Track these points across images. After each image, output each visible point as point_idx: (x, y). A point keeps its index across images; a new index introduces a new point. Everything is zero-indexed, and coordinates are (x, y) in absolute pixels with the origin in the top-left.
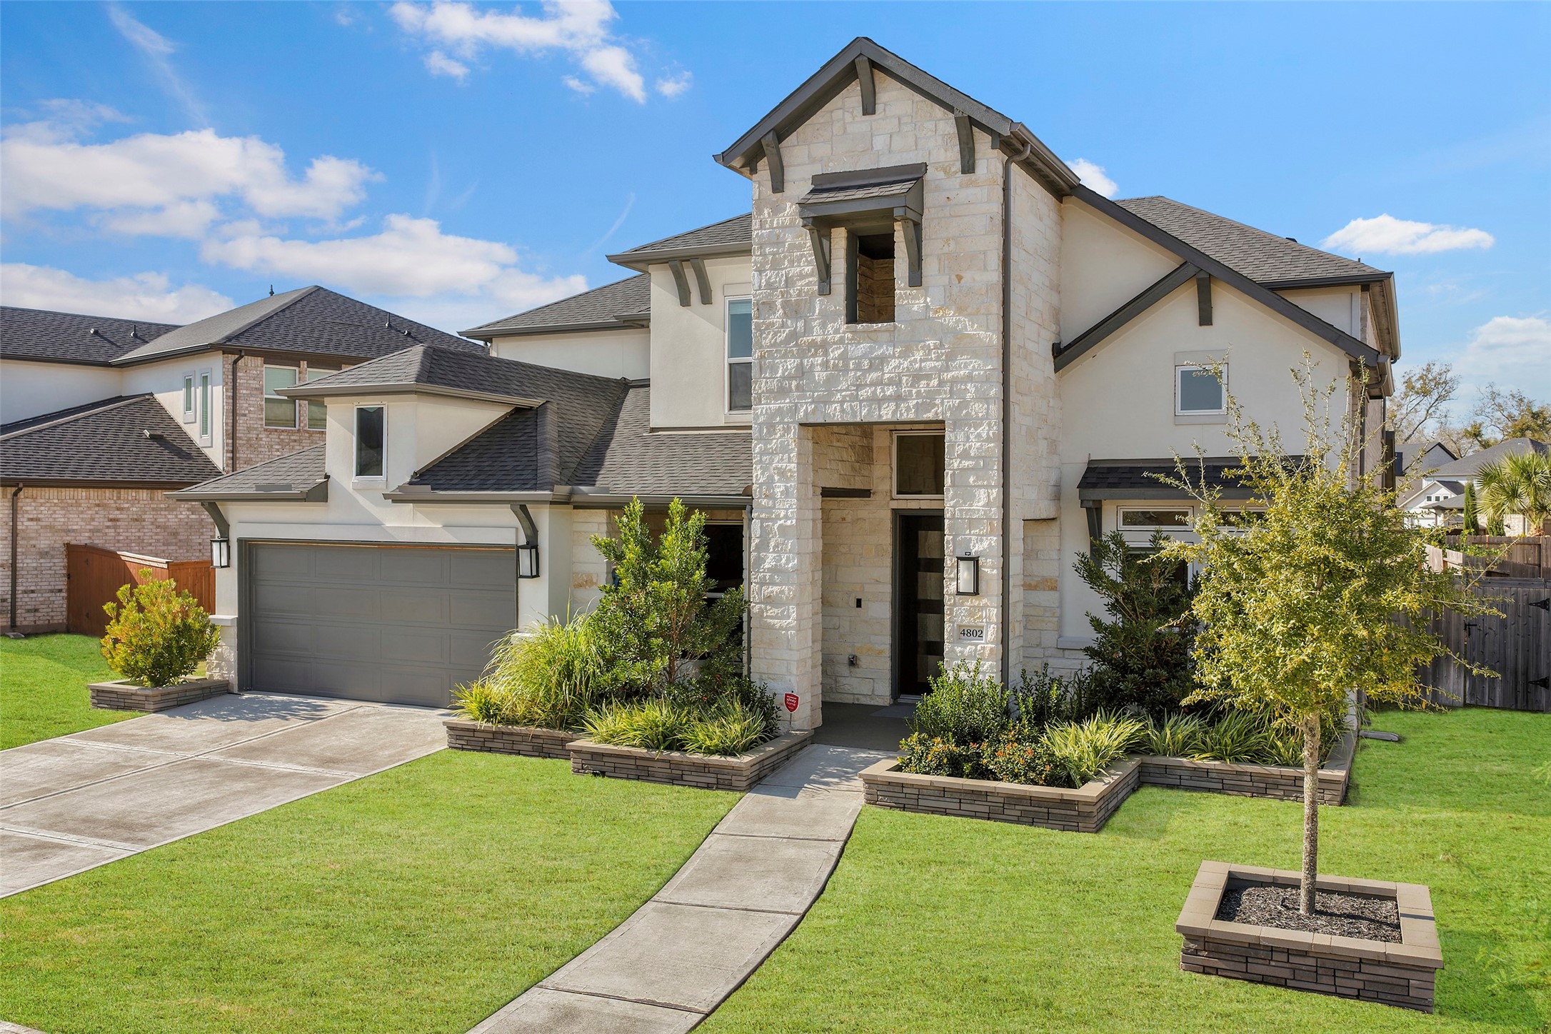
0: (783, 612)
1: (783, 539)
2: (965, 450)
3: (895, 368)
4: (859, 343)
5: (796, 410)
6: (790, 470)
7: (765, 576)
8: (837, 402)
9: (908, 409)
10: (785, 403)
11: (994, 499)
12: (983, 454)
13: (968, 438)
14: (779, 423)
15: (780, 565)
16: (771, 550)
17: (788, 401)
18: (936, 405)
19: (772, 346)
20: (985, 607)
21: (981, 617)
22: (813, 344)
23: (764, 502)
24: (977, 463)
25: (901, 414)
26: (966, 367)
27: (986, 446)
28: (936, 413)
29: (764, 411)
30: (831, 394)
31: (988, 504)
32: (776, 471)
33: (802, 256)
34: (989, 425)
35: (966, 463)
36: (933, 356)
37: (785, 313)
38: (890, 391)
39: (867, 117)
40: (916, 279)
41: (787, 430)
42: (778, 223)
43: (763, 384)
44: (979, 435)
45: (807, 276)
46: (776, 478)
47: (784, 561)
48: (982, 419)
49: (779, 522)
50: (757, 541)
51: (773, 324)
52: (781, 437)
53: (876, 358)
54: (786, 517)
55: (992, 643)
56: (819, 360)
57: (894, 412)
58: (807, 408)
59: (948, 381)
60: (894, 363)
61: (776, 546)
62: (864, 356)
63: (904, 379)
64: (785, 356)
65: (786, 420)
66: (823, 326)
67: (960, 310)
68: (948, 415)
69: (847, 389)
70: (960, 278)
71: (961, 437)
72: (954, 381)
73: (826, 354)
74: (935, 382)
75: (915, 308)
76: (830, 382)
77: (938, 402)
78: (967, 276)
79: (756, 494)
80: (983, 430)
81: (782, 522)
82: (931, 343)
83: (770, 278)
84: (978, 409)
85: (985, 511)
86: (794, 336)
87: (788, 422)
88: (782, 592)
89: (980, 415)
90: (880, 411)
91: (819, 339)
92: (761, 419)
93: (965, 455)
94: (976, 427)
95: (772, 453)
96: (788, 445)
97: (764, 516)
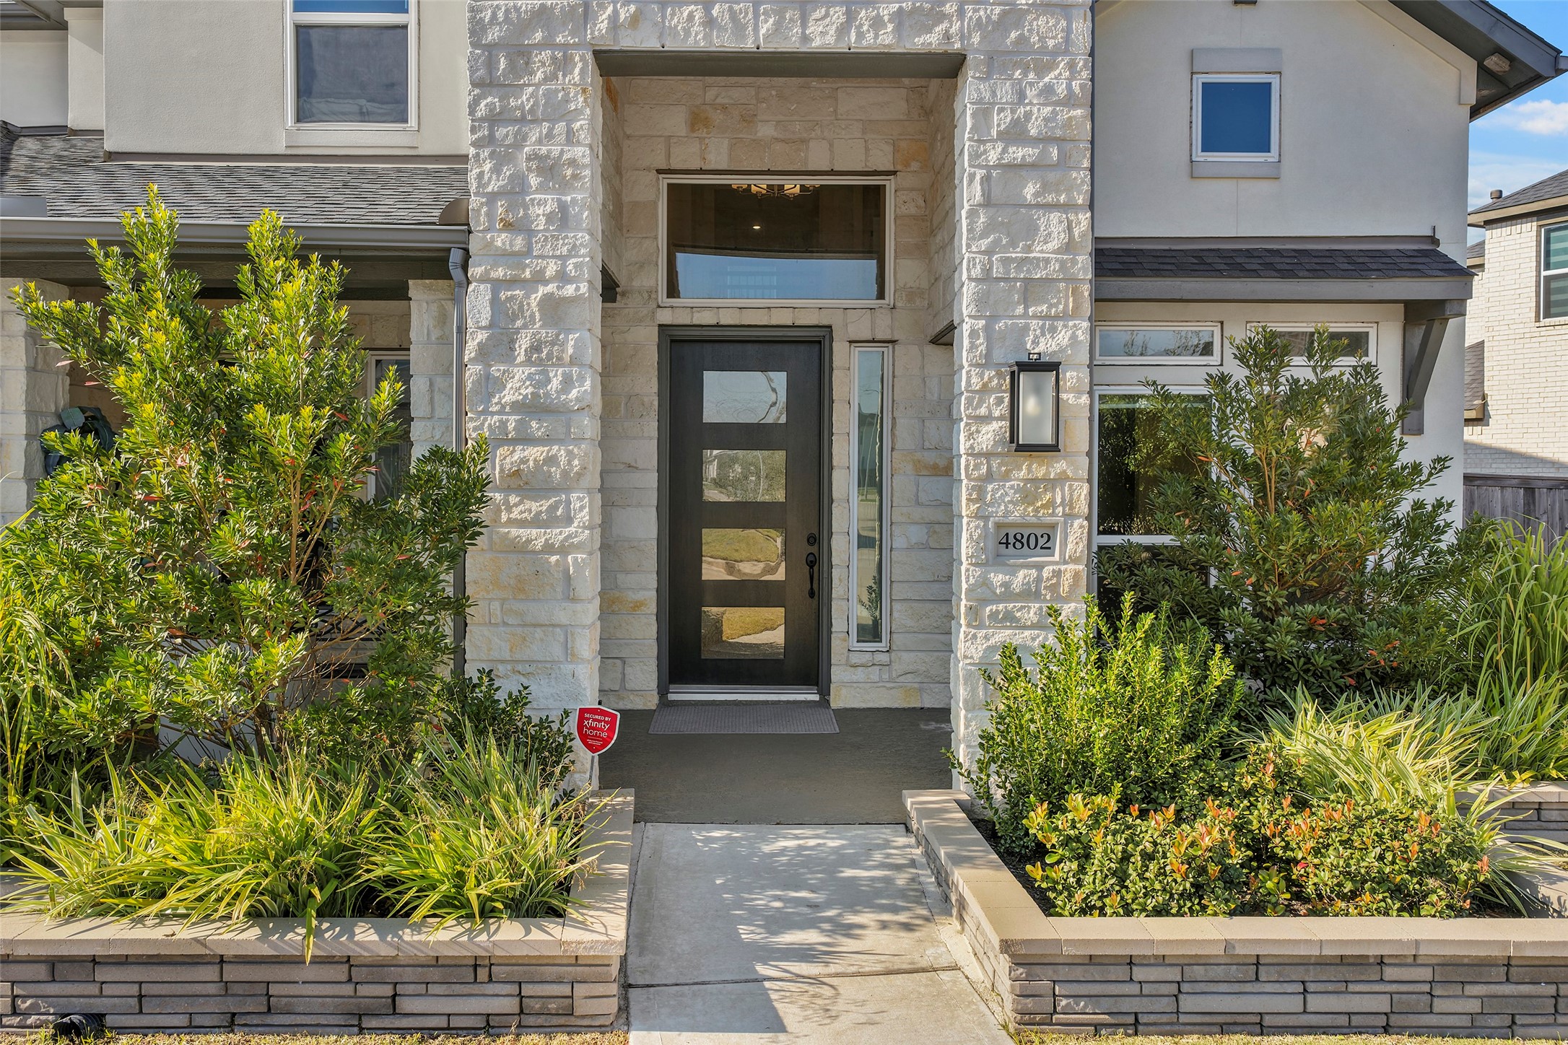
0: (553, 508)
1: (552, 332)
2: (1016, 123)
5: (588, 15)
6: (572, 162)
7: (504, 424)
9: (877, 23)
11: (1083, 235)
12: (1059, 133)
13: (1021, 96)
14: (541, 46)
15: (547, 395)
16: (521, 358)
18: (943, 16)
20: (1062, 479)
21: (1051, 503)
23: (501, 240)
24: (1044, 153)
25: (860, 35)
27: (1065, 114)
28: (947, 36)
29: (501, 15)
31: (1069, 247)
32: (534, 165)
34: (1071, 66)
35: (1018, 153)
41: (563, 64)
44: (1048, 90)
46: (534, 181)
47: (555, 384)
48: (1056, 52)
49: (542, 290)
50: (482, 336)
52: (546, 79)
54: (562, 277)
55: (1075, 560)
57: (843, 31)
58: (616, 12)
61: (535, 348)
65: (559, 39)
68: (976, 39)
71: (1005, 92)
77: (949, 9)
79: (479, 222)
80: (1058, 78)
81: (551, 288)
84: (1044, 29)
85: (1063, 263)
87: (565, 47)
88: (551, 460)
89: (1051, 43)
90: (804, 25)
92: (493, 35)
93: (1015, 134)
94: (1042, 70)
95: (522, 120)
96: (566, 100)
97: (500, 273)
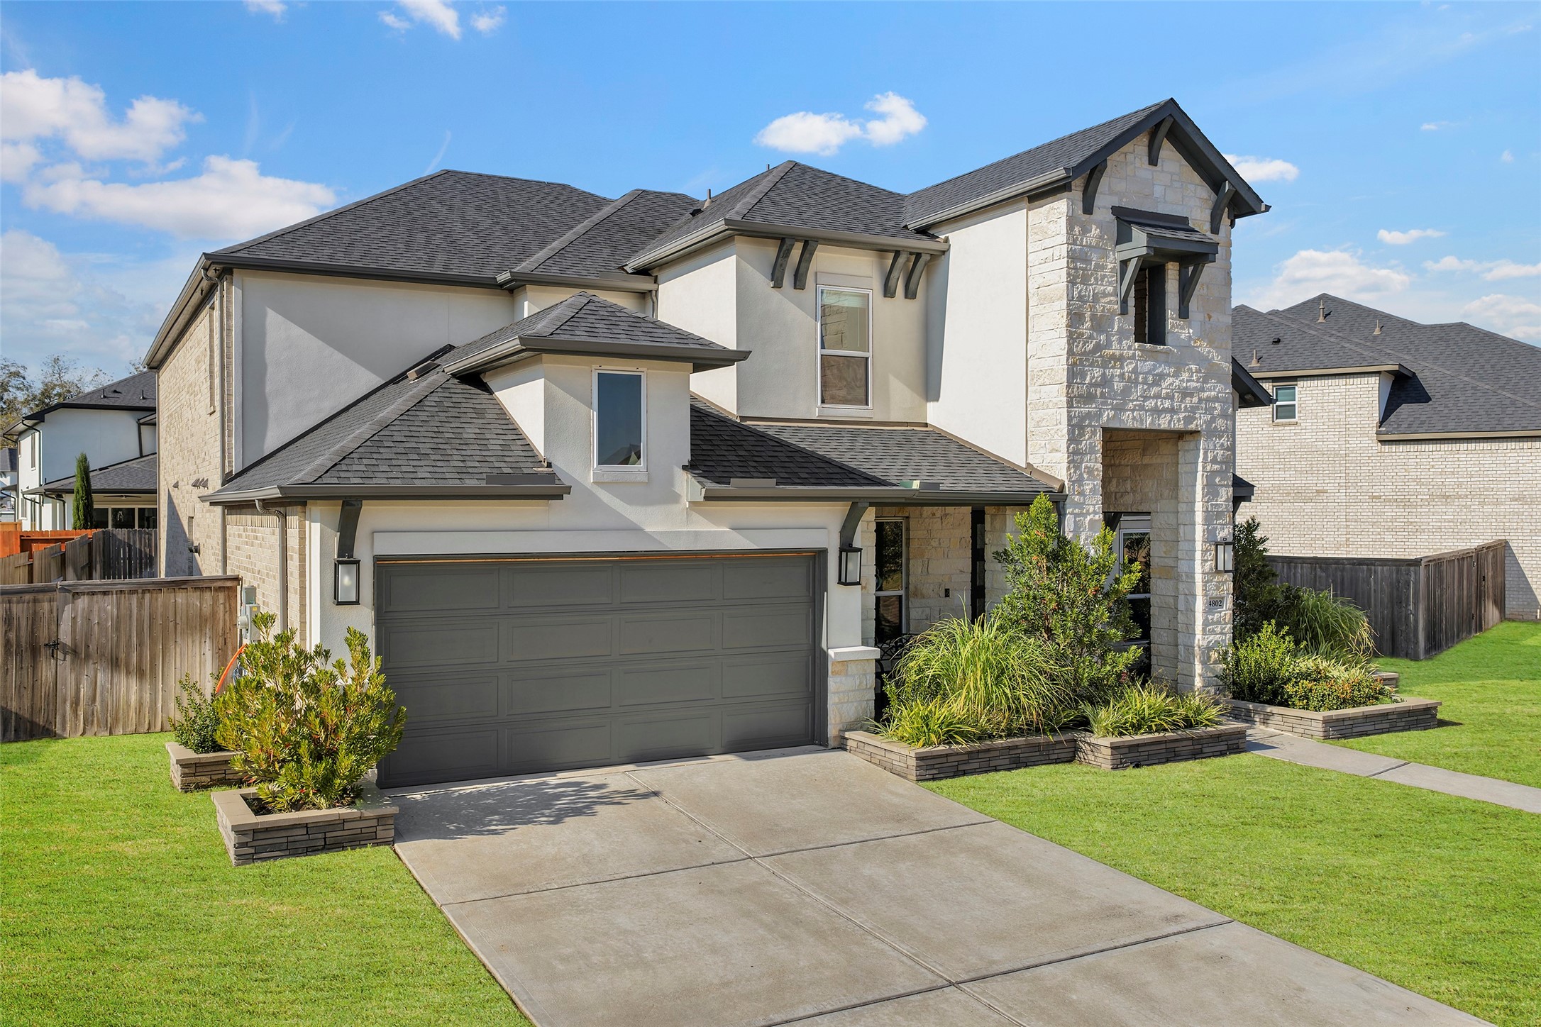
2: (1215, 457)
3: (1170, 385)
4: (1146, 361)
5: (1100, 415)
6: (1097, 469)
8: (1129, 410)
9: (1179, 420)
10: (1091, 408)
11: (1231, 496)
12: (1225, 460)
13: (1215, 447)
14: (1088, 426)
16: (1082, 543)
17: (1094, 406)
18: (1196, 418)
19: (1083, 354)
20: (1225, 582)
21: (1222, 591)
22: (1113, 357)
23: (1077, 498)
24: (1222, 467)
25: (1174, 424)
26: (1214, 389)
27: (1227, 454)
28: (1197, 425)
29: (1076, 414)
30: (1125, 403)
31: (1228, 500)
32: (1086, 470)
33: (1105, 276)
34: (1228, 437)
35: (1216, 467)
36: (1195, 378)
37: (1092, 325)
38: (1167, 404)
39: (1151, 167)
40: (1184, 314)
41: (1094, 433)
42: (1087, 242)
43: (1075, 389)
44: (1222, 445)
45: (1109, 295)
46: (1085, 476)
48: (1224, 432)
49: (1089, 518)
50: (1071, 535)
51: (1082, 334)
52: (1089, 439)
53: (1157, 375)
54: (1095, 513)
55: (1230, 609)
56: (1118, 372)
57: (1170, 422)
58: (1108, 414)
59: (1204, 399)
60: (1169, 380)
61: (1086, 539)
62: (1149, 372)
63: (1176, 394)
64: (1091, 365)
65: (1092, 423)
66: (1120, 342)
67: (1211, 344)
68: (1204, 426)
69: (1137, 400)
70: (1210, 317)
71: (1211, 446)
72: (1208, 400)
73: (1122, 367)
74: (1195, 400)
75: (1183, 337)
76: (1126, 392)
77: (1197, 416)
78: (1214, 316)
79: (1069, 494)
80: (1225, 441)
81: (1092, 516)
82: (1193, 367)
83: (1081, 290)
84: (1221, 424)
86: (1098, 347)
87: (1094, 426)
89: (1223, 429)
90: (1159, 420)
91: (1118, 353)
92: (1074, 422)
93: (1214, 461)
94: (1221, 437)
95: (1082, 454)
96: (1095, 446)
97: (1077, 511)
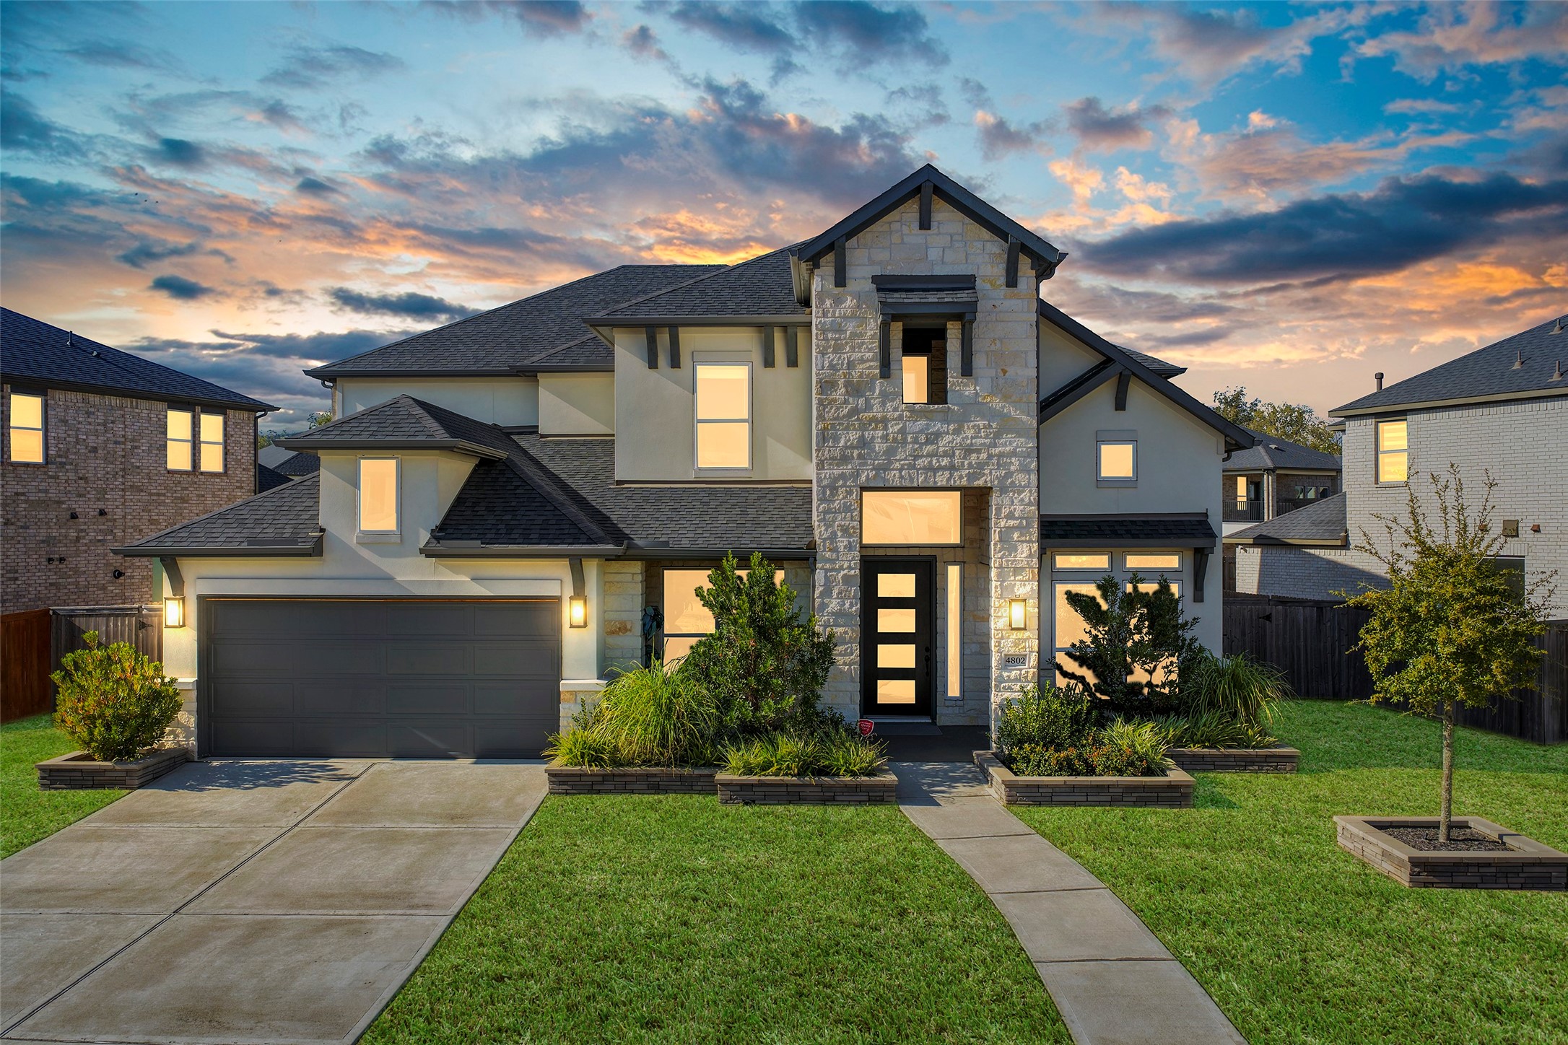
0: (846, 649)
1: (846, 587)
2: (1010, 512)
3: (949, 442)
4: (916, 421)
5: (858, 475)
6: (853, 527)
7: (829, 620)
8: (896, 470)
9: (961, 477)
10: (848, 469)
11: (1035, 552)
12: (1026, 515)
13: (1013, 502)
14: (841, 486)
15: (845, 609)
16: (835, 596)
17: (850, 467)
18: (984, 474)
19: (835, 419)
20: (1029, 638)
21: (1025, 647)
22: (874, 420)
23: (828, 555)
25: (955, 482)
26: (1010, 444)
27: (1028, 508)
28: (986, 481)
29: (828, 476)
30: (890, 463)
31: (1030, 556)
32: (839, 528)
33: (863, 343)
34: (1030, 491)
35: (1011, 523)
36: (982, 434)
37: (847, 391)
38: (945, 462)
39: (923, 232)
40: (967, 370)
42: (840, 313)
43: (826, 452)
44: (1022, 500)
45: (868, 360)
46: (839, 534)
47: (847, 605)
48: (1025, 486)
49: (842, 573)
50: (821, 589)
51: (835, 401)
52: (843, 498)
53: (932, 434)
54: (850, 568)
55: (1034, 668)
56: (880, 433)
57: (948, 480)
58: (868, 474)
59: (996, 455)
60: (947, 438)
61: (840, 593)
62: (921, 431)
63: (957, 452)
64: (847, 428)
65: (848, 484)
66: (883, 404)
67: (1006, 398)
68: (996, 482)
69: (905, 459)
70: (1005, 372)
71: (1007, 501)
72: (1001, 455)
73: (886, 428)
74: (984, 456)
75: (967, 393)
76: (890, 452)
77: (986, 472)
78: (1011, 371)
79: (820, 548)
80: (1025, 495)
81: (846, 571)
82: (981, 424)
83: (832, 360)
84: (1021, 479)
85: (1028, 561)
86: (855, 411)
87: (850, 487)
88: (846, 633)
89: (1023, 483)
90: (935, 478)
91: (880, 415)
92: (825, 483)
93: (1010, 516)
94: (1020, 493)
95: (835, 512)
96: (851, 505)
97: (828, 566)
